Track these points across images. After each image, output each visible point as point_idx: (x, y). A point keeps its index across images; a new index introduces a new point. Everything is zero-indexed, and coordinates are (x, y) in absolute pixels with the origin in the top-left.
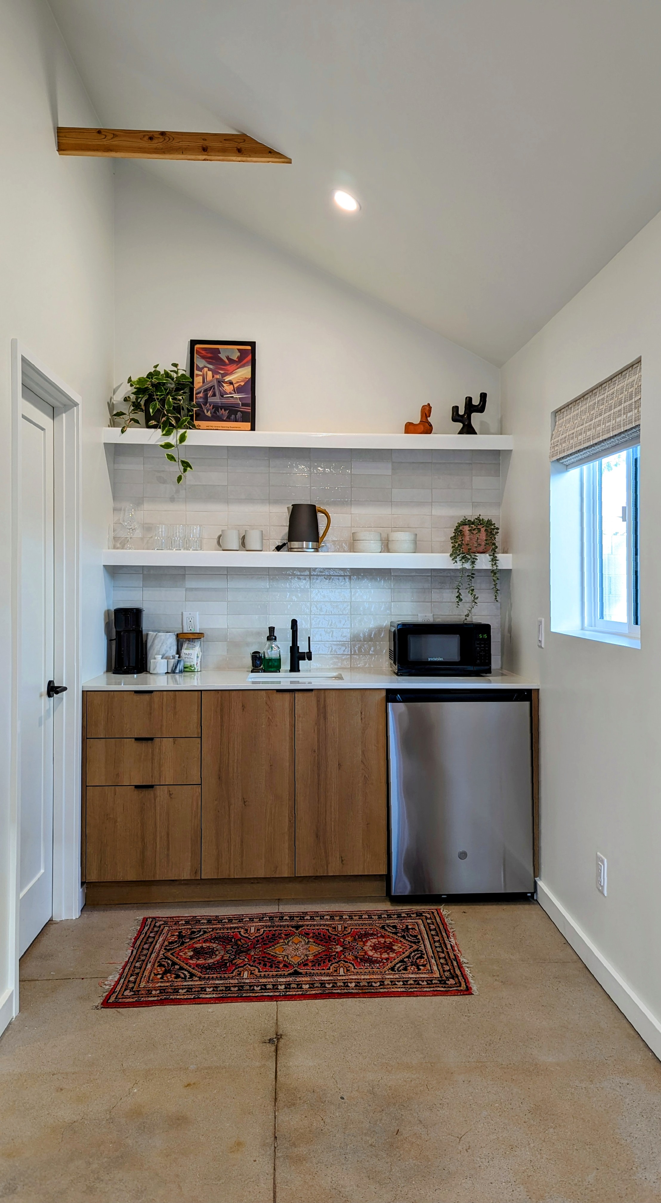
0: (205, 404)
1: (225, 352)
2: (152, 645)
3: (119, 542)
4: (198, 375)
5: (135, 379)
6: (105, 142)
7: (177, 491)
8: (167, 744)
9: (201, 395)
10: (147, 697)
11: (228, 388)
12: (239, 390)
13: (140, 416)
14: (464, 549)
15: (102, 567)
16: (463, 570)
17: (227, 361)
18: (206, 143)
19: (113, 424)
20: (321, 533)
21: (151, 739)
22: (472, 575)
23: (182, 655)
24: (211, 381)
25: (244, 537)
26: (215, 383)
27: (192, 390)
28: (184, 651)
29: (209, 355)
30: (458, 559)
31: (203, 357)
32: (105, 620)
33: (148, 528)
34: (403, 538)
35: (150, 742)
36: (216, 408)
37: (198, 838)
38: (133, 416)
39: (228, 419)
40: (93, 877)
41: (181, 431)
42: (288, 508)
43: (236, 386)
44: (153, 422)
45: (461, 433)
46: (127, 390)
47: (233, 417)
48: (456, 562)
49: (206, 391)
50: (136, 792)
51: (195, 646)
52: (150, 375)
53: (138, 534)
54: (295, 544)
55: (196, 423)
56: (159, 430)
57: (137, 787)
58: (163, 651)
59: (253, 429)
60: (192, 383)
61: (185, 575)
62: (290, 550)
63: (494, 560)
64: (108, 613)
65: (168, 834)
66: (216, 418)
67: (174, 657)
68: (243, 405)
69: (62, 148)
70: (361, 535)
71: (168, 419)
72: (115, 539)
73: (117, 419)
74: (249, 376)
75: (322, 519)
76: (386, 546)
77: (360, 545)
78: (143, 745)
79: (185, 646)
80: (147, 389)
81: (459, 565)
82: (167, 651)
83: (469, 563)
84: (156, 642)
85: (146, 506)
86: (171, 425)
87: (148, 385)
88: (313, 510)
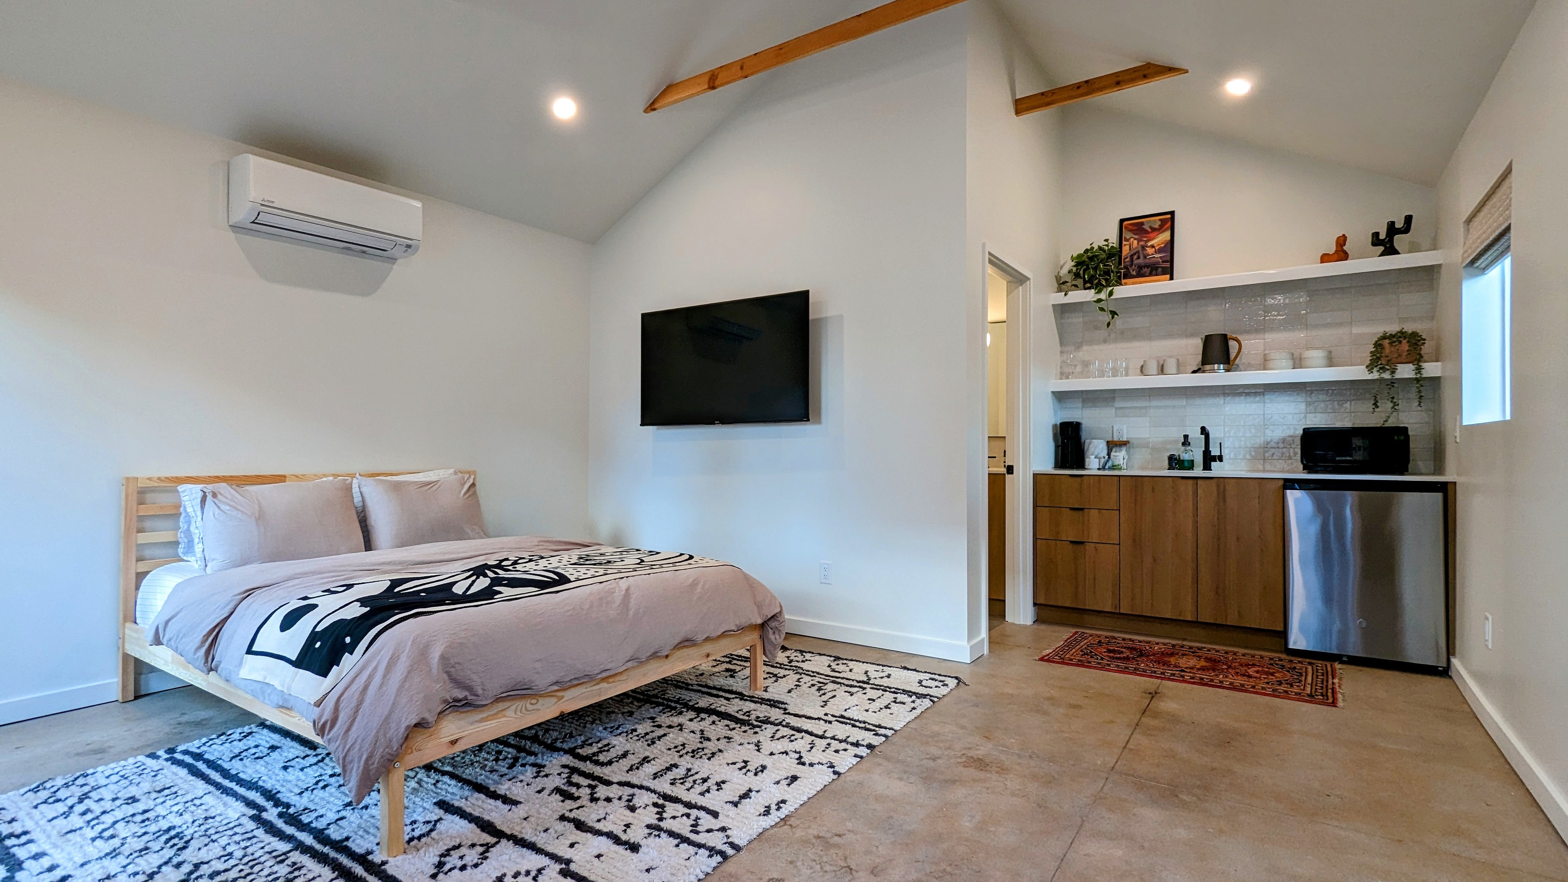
0: (1131, 266)
1: (1147, 224)
2: (1088, 448)
3: (1064, 375)
4: (1125, 245)
5: (1075, 256)
6: (1048, 100)
7: (1109, 335)
8: (1094, 513)
9: (1128, 260)
10: (1079, 479)
11: (1150, 251)
12: (1160, 251)
13: (1080, 282)
14: (1383, 361)
15: (1050, 395)
16: (1381, 380)
17: (1150, 230)
18: (1119, 79)
19: (1060, 290)
20: (1232, 356)
21: (1082, 509)
22: (1392, 383)
23: (1112, 457)
24: (1136, 248)
25: (1163, 366)
26: (1140, 249)
27: (1120, 257)
28: (1113, 454)
29: (1135, 228)
30: (1375, 369)
31: (1131, 231)
32: (1053, 431)
33: (1086, 364)
34: (1317, 355)
35: (1081, 512)
36: (1140, 267)
37: (1117, 585)
38: (1074, 283)
39: (1151, 275)
40: (1041, 601)
41: (1110, 289)
42: (1202, 339)
43: (1157, 248)
44: (1088, 285)
45: (1382, 255)
46: (1070, 265)
47: (1154, 272)
48: (1372, 372)
49: (1132, 256)
50: (1071, 546)
51: (1121, 451)
52: (1087, 251)
53: (1079, 369)
54: (1208, 367)
55: (1123, 281)
56: (1093, 291)
57: (1071, 542)
58: (1096, 453)
59: (1172, 278)
60: (1121, 251)
61: (1114, 397)
62: (1204, 372)
63: (1419, 369)
64: (1055, 426)
65: (1094, 579)
66: (1140, 275)
67: (1104, 458)
68: (1163, 262)
69: (1018, 112)
70: (1274, 355)
71: (1100, 281)
72: (1062, 374)
73: (1063, 287)
74: (1169, 238)
75: (1233, 345)
76: (1298, 363)
77: (1271, 364)
78: (1075, 513)
79: (1114, 450)
80: (1084, 261)
81: (1375, 375)
82: (1099, 454)
83: (1388, 372)
84: (1091, 446)
85: (1085, 348)
86: (1103, 285)
87: (1085, 258)
88: (1224, 338)
